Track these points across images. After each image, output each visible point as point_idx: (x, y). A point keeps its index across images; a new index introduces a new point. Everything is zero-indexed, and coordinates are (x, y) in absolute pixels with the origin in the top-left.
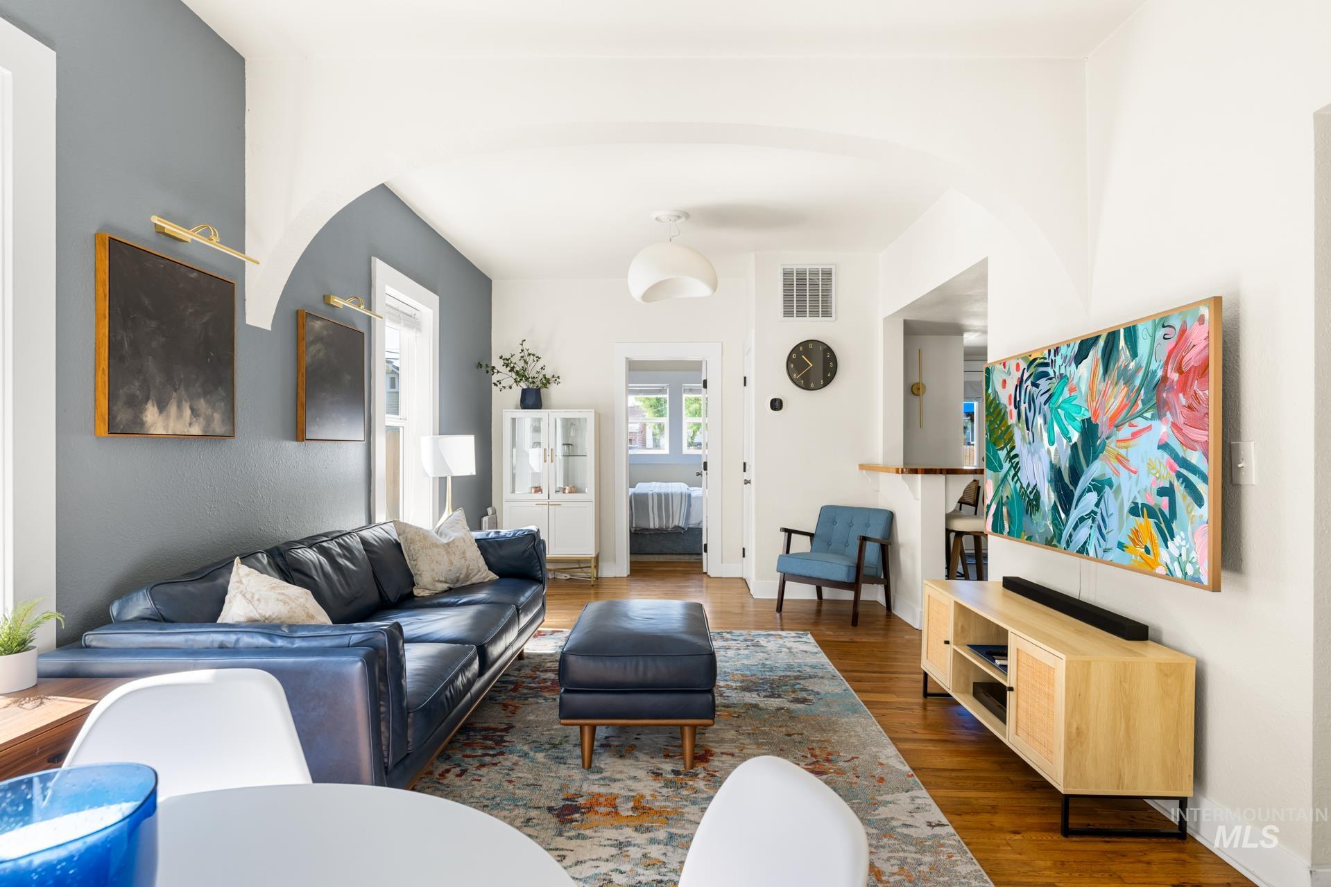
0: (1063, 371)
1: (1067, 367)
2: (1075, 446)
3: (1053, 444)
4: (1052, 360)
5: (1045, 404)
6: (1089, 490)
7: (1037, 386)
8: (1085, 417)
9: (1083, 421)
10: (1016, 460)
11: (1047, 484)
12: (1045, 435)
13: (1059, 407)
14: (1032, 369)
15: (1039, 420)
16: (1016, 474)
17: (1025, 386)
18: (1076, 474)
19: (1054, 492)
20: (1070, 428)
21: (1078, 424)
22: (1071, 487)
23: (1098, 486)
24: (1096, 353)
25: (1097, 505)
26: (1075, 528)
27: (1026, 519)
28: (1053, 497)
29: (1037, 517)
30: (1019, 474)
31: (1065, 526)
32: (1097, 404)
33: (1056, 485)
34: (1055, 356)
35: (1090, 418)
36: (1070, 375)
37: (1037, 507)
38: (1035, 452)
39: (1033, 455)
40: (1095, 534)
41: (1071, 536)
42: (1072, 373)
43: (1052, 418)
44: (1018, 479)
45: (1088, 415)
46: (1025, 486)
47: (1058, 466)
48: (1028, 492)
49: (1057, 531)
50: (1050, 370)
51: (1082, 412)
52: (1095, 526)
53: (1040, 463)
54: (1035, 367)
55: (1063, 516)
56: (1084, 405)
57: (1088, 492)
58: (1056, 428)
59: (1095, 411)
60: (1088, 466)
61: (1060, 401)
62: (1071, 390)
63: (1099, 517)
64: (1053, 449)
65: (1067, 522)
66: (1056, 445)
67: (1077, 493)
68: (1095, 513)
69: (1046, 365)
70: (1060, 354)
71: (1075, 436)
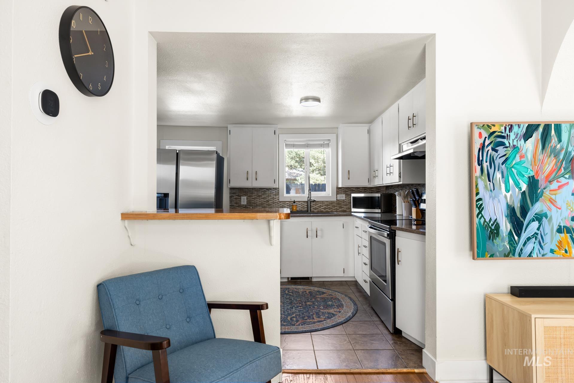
0: (515, 143)
1: (518, 141)
2: (524, 193)
3: (509, 191)
4: (507, 135)
5: (502, 164)
6: (533, 221)
7: (496, 151)
8: (530, 175)
9: (529, 177)
10: (480, 202)
11: (504, 218)
12: (503, 186)
13: (513, 167)
14: (492, 138)
15: (498, 175)
16: (480, 213)
17: (486, 150)
18: (524, 211)
19: (510, 223)
20: (521, 182)
21: (526, 180)
22: (522, 219)
23: (539, 218)
24: (537, 135)
25: (538, 229)
26: (524, 245)
27: (489, 243)
28: (509, 226)
29: (497, 241)
30: (483, 213)
31: (517, 244)
32: (538, 167)
33: (511, 218)
34: (510, 132)
35: (534, 176)
36: (521, 146)
37: (498, 234)
38: (495, 197)
39: (493, 199)
40: (537, 246)
41: (521, 250)
42: (522, 145)
43: (508, 174)
44: (482, 216)
45: (532, 174)
46: (488, 220)
47: (512, 206)
48: (490, 225)
49: (512, 248)
50: (505, 141)
51: (529, 172)
52: (537, 242)
53: (499, 204)
54: (494, 137)
55: (516, 238)
56: (531, 167)
57: (532, 222)
58: (511, 181)
59: (537, 172)
60: (532, 205)
61: (514, 163)
62: (522, 157)
63: (539, 236)
64: (508, 195)
65: (519, 242)
66: (510, 192)
67: (525, 223)
68: (537, 234)
69: (503, 137)
70: (513, 132)
71: (524, 187)
